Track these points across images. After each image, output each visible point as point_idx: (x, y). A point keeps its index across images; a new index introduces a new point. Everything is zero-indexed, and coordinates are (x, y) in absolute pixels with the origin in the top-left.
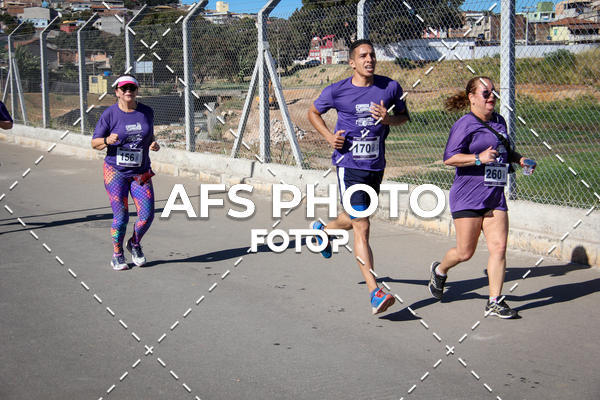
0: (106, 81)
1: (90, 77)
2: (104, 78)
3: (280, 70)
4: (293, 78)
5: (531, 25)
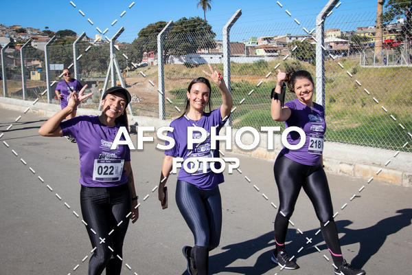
0: (39, 74)
1: (31, 72)
2: (39, 72)
3: (128, 68)
4: (135, 72)
5: (247, 47)
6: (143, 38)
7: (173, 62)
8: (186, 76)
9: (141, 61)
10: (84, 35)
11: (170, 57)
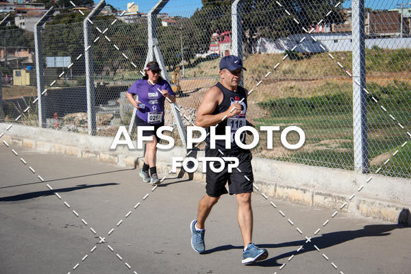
0: (28, 74)
1: (14, 71)
2: (27, 72)
3: (184, 63)
4: (196, 69)
5: (405, 19)
6: (211, 8)
7: (265, 50)
8: (289, 76)
9: (207, 49)
10: (103, 5)
11: (259, 42)
